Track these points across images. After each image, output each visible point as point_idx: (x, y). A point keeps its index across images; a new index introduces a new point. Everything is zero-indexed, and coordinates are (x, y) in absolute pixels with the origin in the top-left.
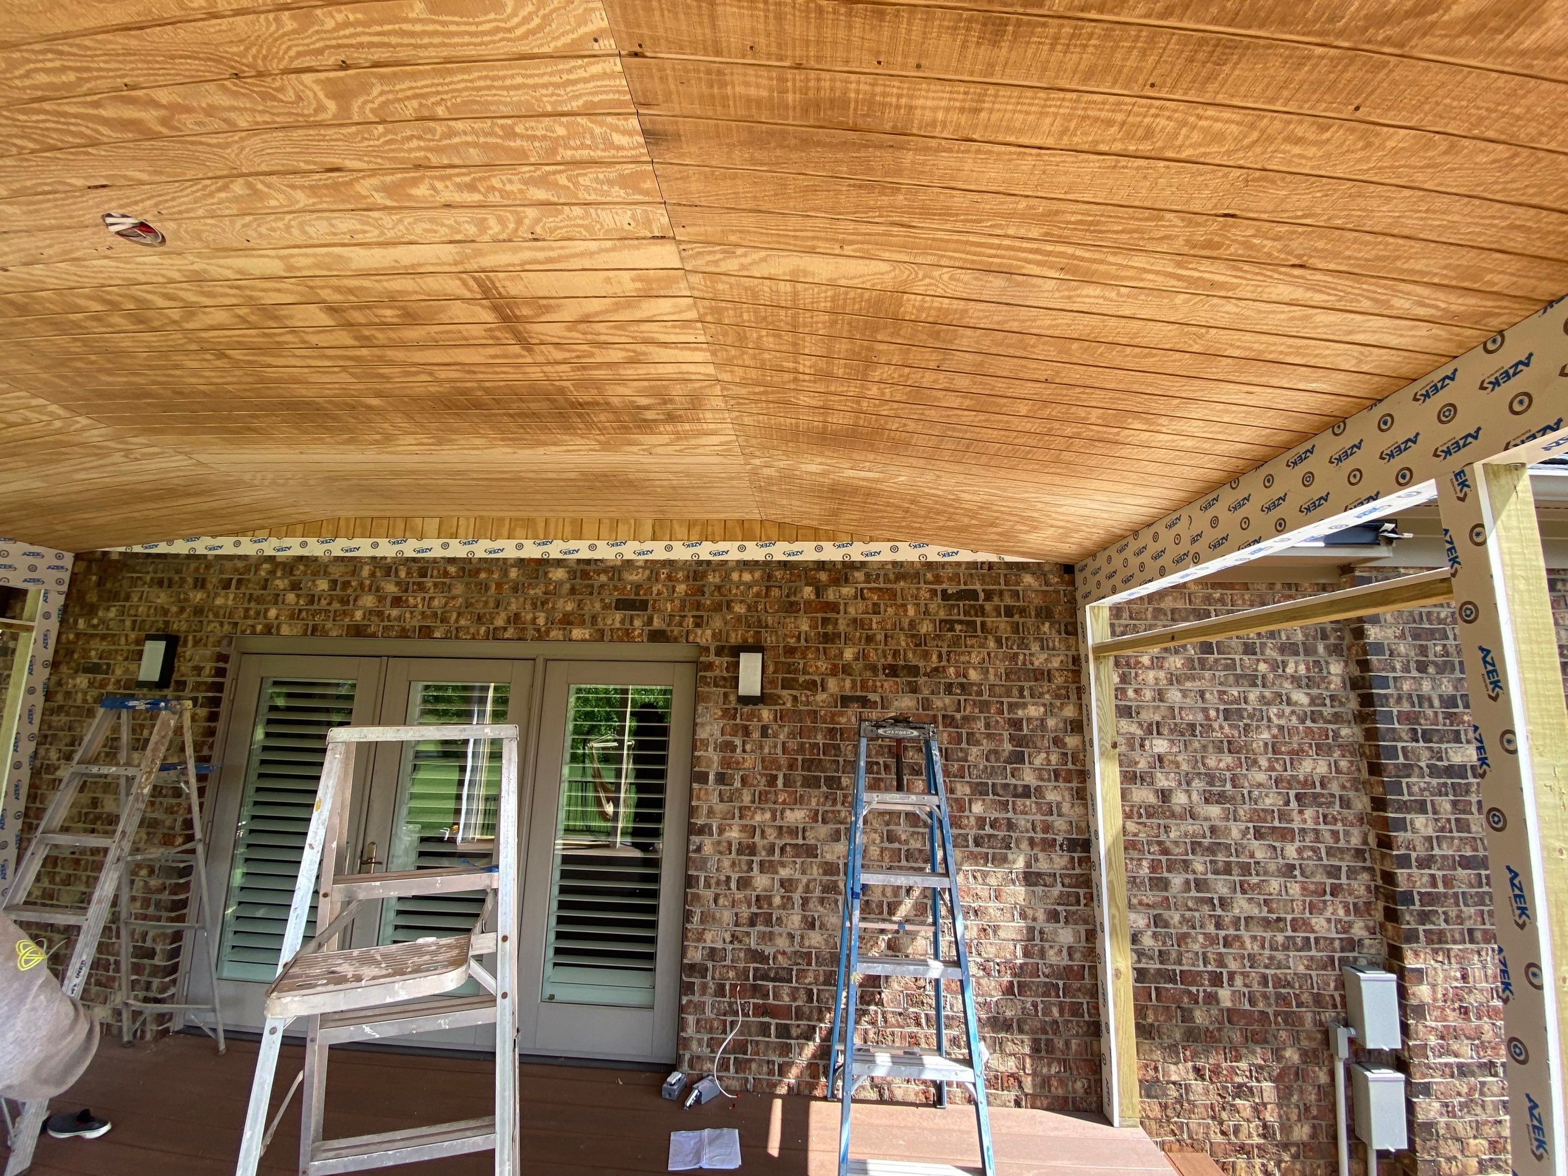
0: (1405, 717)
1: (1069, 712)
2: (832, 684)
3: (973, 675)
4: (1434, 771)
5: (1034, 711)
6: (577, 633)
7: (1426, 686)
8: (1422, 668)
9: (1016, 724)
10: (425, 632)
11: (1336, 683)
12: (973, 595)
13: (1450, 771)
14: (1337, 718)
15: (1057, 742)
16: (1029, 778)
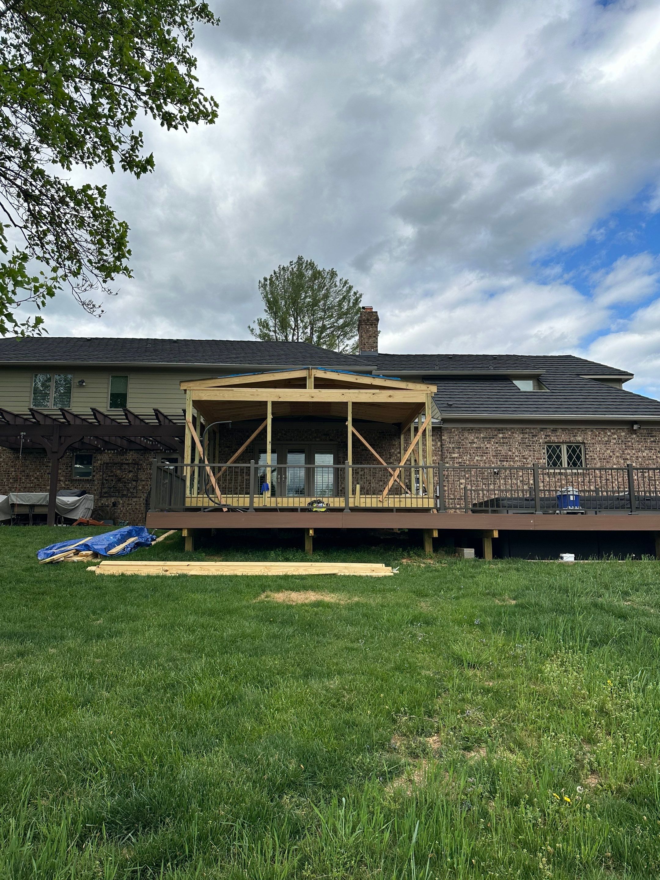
0: (447, 450)
1: (398, 451)
2: (361, 447)
3: (384, 445)
4: (450, 458)
5: (393, 451)
6: (317, 439)
7: (450, 446)
8: (450, 443)
9: (390, 453)
10: (291, 440)
11: (439, 445)
12: (384, 432)
13: (452, 458)
14: (438, 451)
15: (396, 455)
16: (391, 461)
